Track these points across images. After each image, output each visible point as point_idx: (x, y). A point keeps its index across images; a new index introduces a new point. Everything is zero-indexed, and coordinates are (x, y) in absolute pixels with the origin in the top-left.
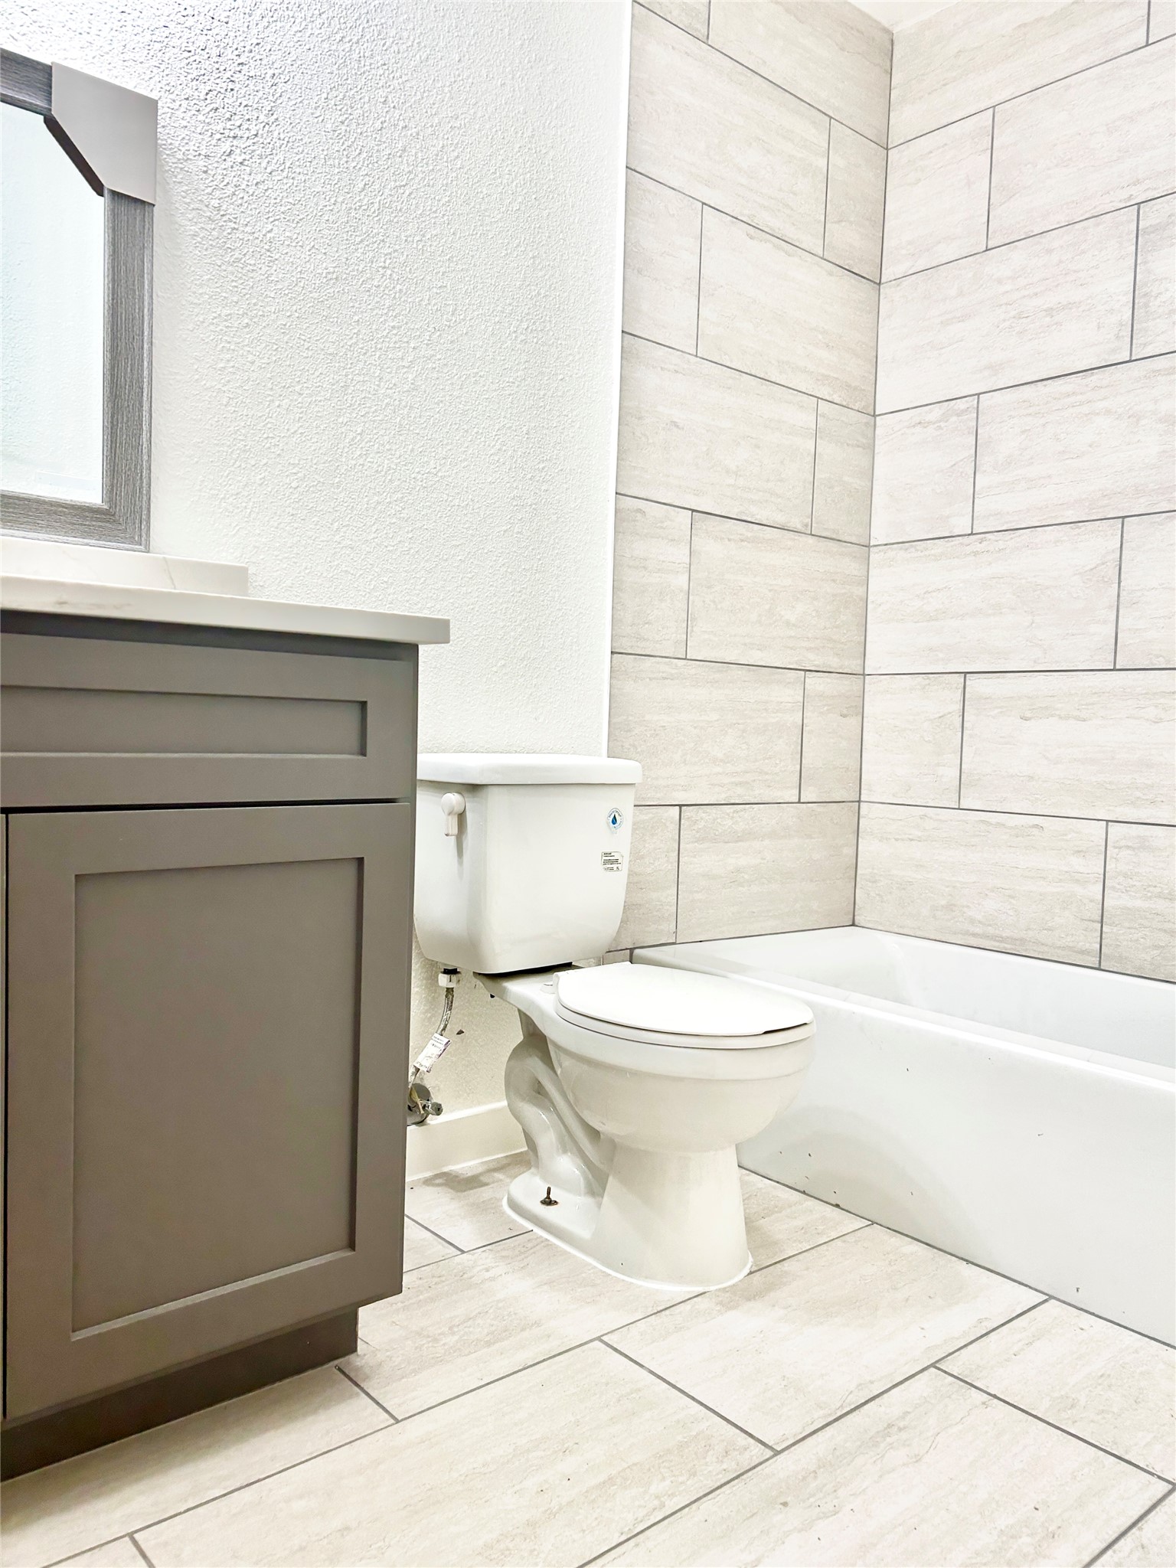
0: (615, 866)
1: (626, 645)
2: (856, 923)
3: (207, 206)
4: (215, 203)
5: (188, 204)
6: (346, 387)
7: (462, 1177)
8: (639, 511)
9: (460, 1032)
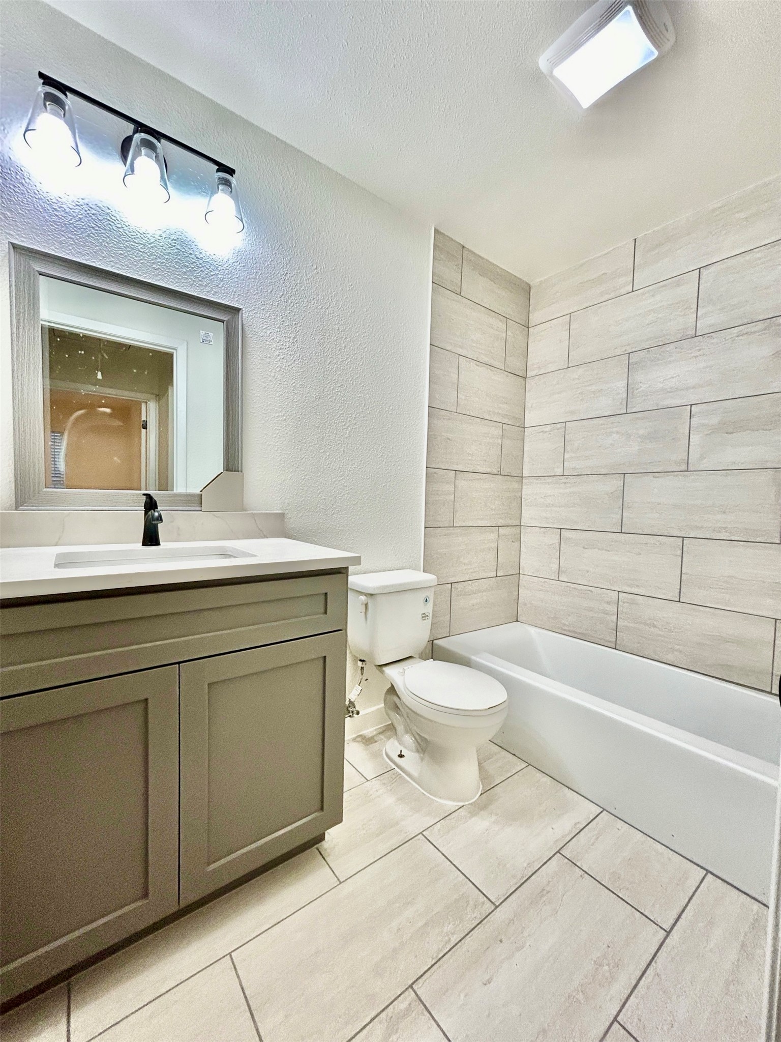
0: (426, 618)
1: (430, 524)
2: (518, 620)
3: (270, 376)
4: (273, 374)
5: (263, 376)
6: (323, 438)
7: (367, 737)
8: (435, 473)
9: (367, 680)
